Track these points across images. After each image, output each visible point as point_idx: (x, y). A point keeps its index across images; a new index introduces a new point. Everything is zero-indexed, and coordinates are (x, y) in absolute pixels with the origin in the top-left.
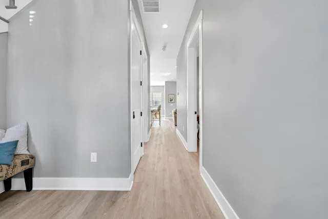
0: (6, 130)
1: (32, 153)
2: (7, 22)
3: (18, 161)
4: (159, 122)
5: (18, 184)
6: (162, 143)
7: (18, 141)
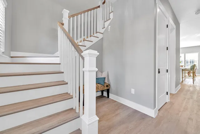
0: (102, 73)
1: (109, 83)
2: (103, 34)
3: (106, 85)
4: (192, 80)
5: (105, 94)
6: (192, 98)
7: (105, 78)
